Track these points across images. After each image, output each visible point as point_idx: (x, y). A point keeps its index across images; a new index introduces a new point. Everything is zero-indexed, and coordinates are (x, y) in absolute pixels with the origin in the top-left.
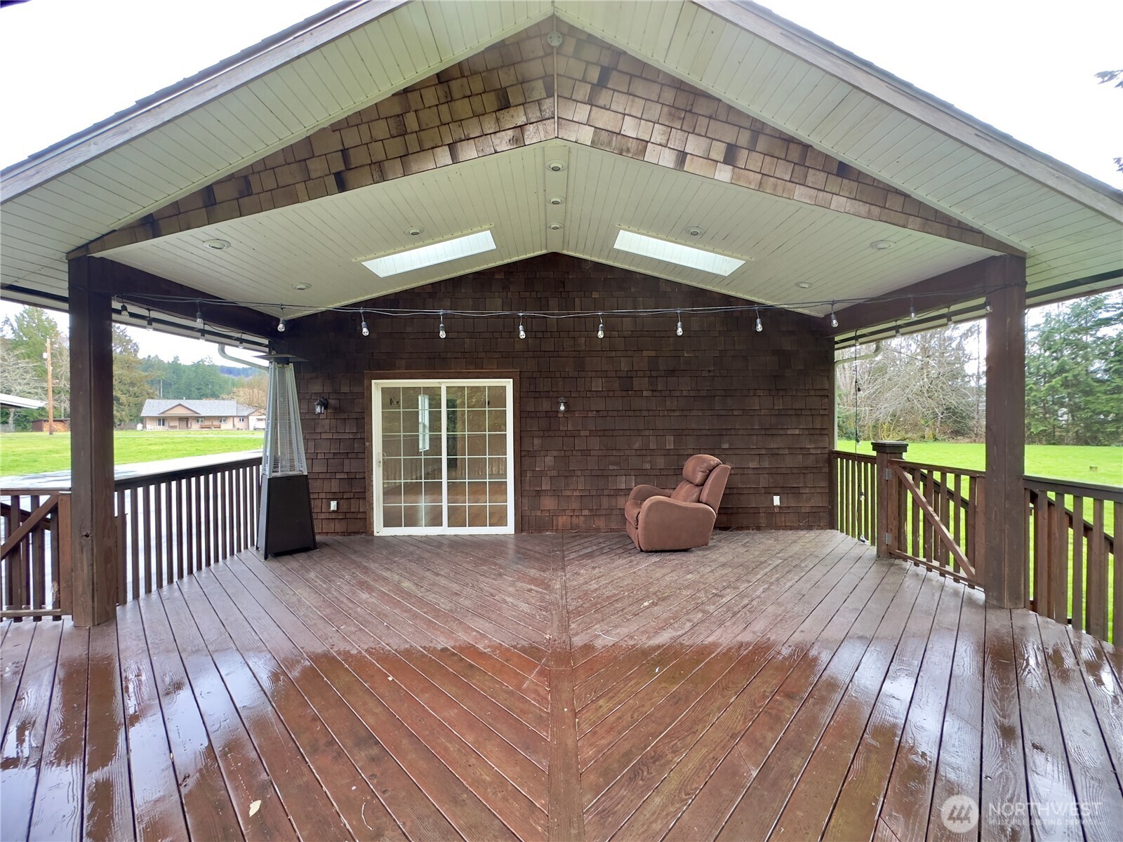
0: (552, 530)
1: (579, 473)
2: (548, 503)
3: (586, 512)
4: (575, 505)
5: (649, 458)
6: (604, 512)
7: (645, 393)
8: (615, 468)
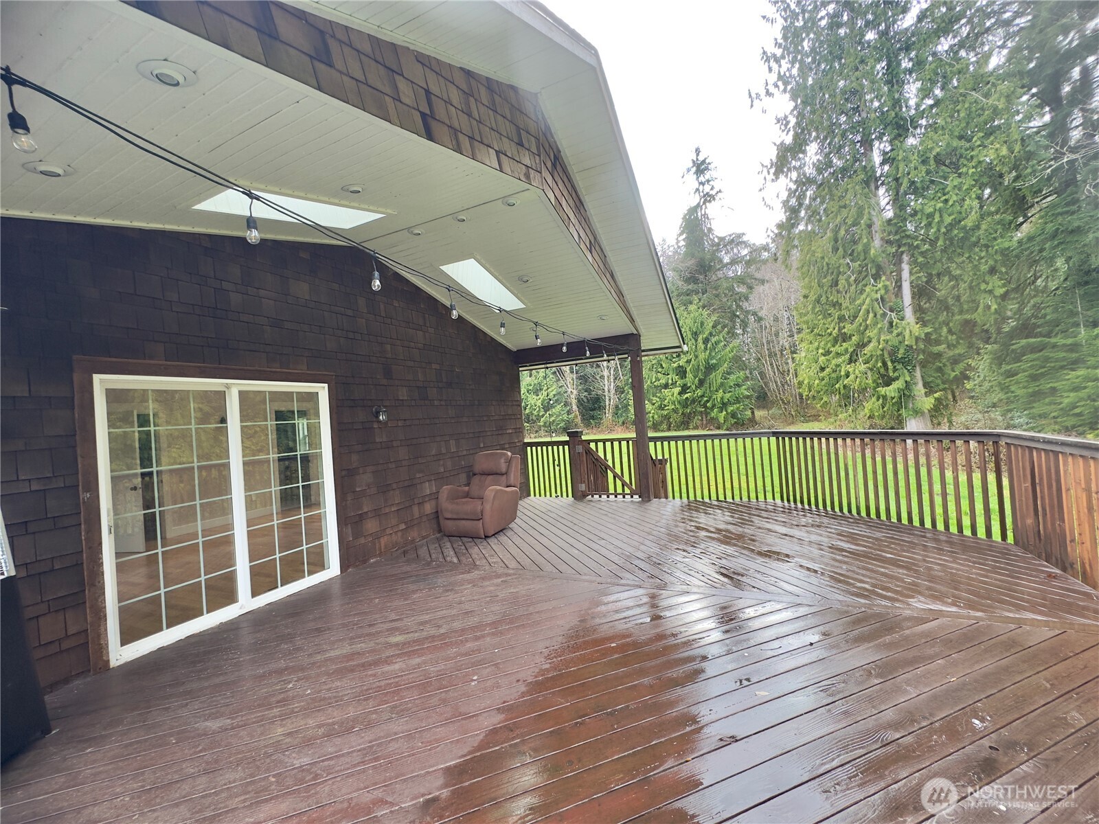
0: (375, 556)
1: (394, 486)
2: (371, 526)
3: (403, 526)
4: (394, 521)
5: (441, 462)
6: (416, 522)
7: (436, 403)
8: (421, 475)
